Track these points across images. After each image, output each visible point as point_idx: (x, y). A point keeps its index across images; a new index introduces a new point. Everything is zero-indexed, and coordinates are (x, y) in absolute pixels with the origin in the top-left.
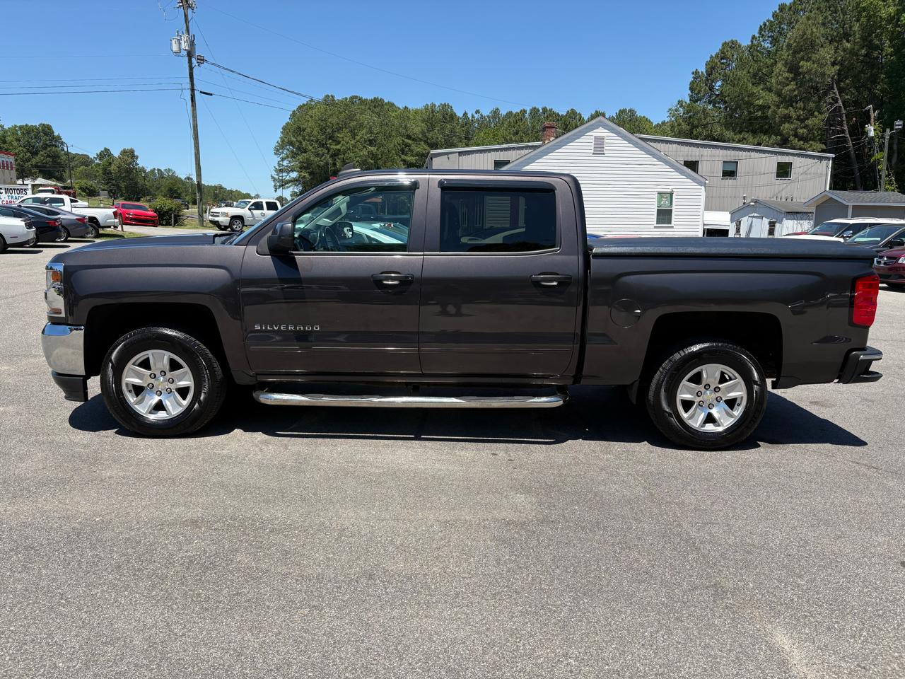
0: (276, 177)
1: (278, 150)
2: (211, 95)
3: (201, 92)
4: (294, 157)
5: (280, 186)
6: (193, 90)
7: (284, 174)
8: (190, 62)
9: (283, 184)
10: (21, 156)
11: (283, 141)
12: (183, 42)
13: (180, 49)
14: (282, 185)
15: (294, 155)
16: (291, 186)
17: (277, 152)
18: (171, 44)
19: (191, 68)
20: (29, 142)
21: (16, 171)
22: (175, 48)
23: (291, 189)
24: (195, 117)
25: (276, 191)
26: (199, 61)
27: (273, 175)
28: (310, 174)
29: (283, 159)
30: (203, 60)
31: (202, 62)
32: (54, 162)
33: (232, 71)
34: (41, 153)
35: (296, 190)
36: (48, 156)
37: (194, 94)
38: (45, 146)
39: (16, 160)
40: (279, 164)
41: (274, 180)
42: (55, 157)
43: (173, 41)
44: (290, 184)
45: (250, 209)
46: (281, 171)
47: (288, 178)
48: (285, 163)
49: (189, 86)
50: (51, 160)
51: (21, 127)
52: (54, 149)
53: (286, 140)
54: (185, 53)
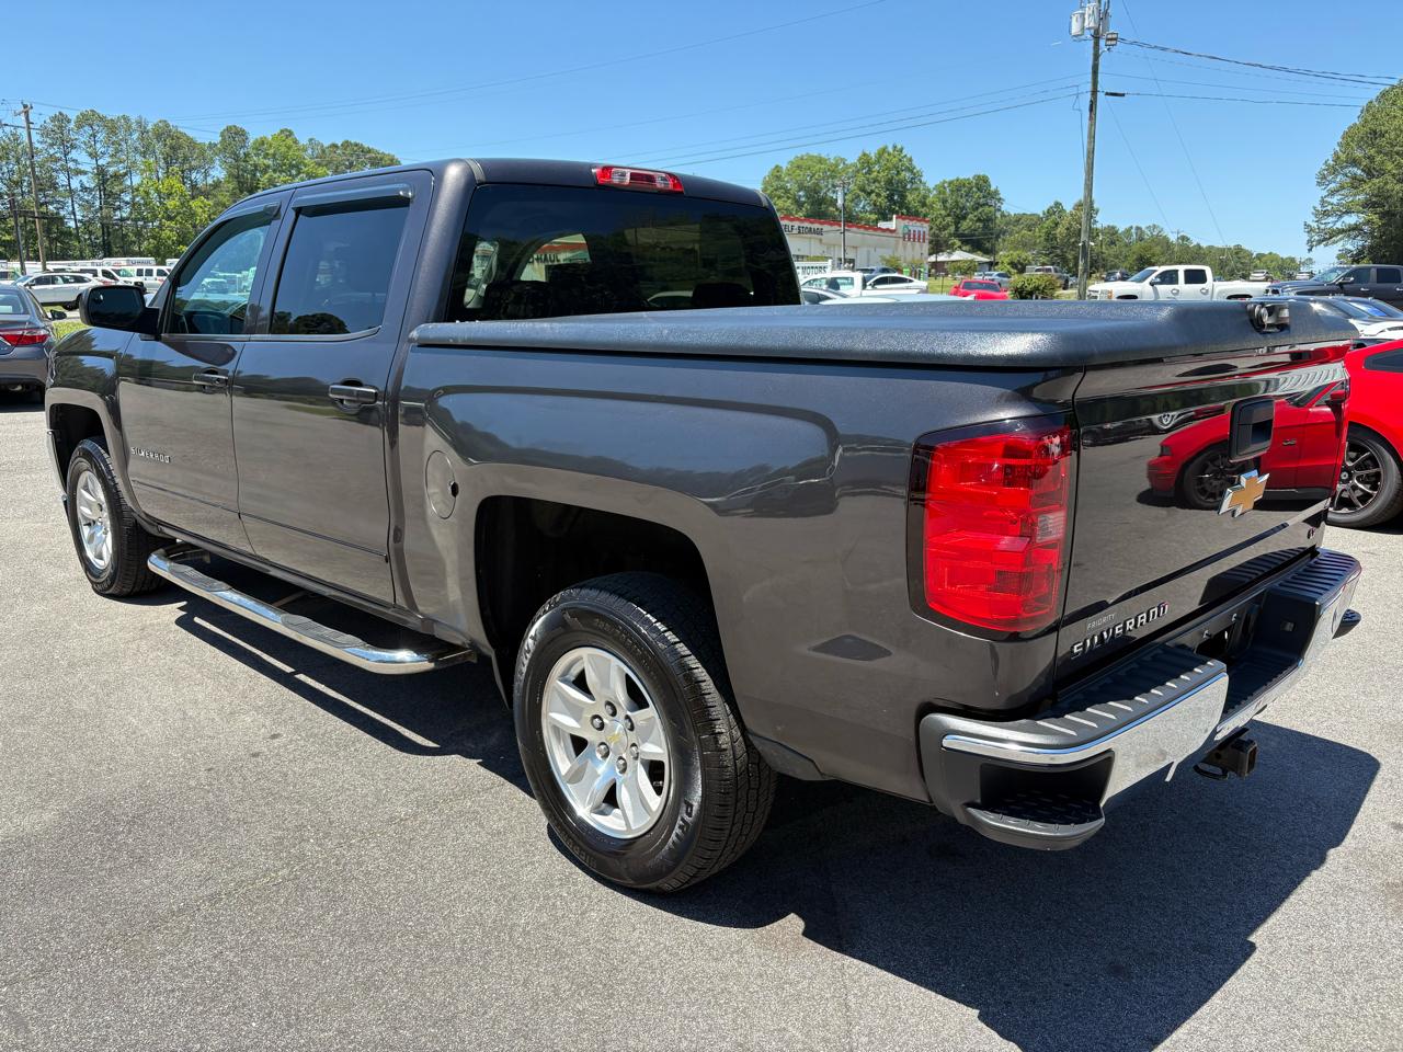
0: (1315, 225)
1: (1324, 177)
2: (1123, 95)
3: (1107, 94)
4: (1356, 188)
5: (1320, 242)
6: (1094, 92)
7: (1331, 219)
8: (1097, 45)
9: (1328, 237)
10: (938, 222)
11: (1337, 158)
12: (1086, 16)
13: (1083, 28)
14: (1325, 239)
15: (1356, 183)
16: (1341, 239)
17: (1322, 180)
18: (1070, 23)
19: (1096, 57)
20: (957, 202)
21: (930, 243)
22: (1075, 29)
23: (1339, 245)
24: (1092, 137)
25: (1310, 250)
26: (1109, 43)
27: (1310, 223)
28: (1383, 215)
29: (1333, 193)
30: (1115, 39)
31: (1114, 42)
32: (985, 227)
33: (1163, 49)
34: (970, 216)
35: (1350, 247)
36: (979, 220)
37: (1095, 98)
38: (977, 206)
39: (931, 229)
40: (1323, 202)
41: (1310, 230)
42: (987, 221)
43: (1074, 19)
44: (1340, 236)
45: (1152, 284)
46: (1326, 214)
47: (1339, 225)
48: (1334, 200)
49: (1089, 87)
50: (981, 225)
51: (950, 183)
52: (987, 209)
53: (1343, 157)
54: (1088, 35)
